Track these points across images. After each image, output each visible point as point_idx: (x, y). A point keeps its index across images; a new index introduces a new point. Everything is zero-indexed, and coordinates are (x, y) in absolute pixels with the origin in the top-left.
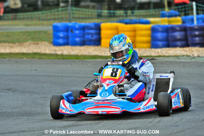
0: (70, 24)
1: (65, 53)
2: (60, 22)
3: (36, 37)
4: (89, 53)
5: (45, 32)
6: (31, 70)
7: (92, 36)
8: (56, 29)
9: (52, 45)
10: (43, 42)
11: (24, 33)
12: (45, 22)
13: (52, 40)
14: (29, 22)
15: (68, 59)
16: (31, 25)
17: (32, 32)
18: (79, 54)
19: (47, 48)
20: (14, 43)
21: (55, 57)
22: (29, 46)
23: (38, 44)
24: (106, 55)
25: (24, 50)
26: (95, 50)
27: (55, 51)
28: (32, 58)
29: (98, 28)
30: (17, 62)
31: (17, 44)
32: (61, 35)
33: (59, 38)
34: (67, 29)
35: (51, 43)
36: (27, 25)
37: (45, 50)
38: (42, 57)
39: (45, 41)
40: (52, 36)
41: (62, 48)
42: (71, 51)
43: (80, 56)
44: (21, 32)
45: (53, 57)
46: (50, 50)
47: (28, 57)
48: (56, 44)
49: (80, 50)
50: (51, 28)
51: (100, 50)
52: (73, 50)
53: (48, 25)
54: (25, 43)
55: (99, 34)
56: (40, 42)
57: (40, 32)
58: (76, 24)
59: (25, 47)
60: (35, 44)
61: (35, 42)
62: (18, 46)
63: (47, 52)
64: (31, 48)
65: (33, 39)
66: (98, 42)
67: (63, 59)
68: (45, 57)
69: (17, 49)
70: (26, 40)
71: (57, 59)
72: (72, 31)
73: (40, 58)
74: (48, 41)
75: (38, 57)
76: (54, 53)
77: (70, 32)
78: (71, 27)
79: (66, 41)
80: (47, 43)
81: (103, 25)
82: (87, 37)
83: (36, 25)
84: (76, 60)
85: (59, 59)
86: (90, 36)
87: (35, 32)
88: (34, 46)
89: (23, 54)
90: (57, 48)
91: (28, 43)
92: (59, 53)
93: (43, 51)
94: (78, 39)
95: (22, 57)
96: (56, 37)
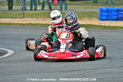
0: (110, 8)
1: (107, 25)
3: (90, 15)
4: (120, 25)
5: (95, 12)
8: (102, 11)
9: (99, 20)
10: (94, 18)
11: (83, 13)
13: (99, 17)
14: (86, 6)
15: (108, 29)
16: (87, 8)
17: (88, 12)
18: (115, 26)
19: (96, 22)
21: (100, 27)
22: (85, 21)
23: (91, 19)
25: (83, 23)
27: (101, 23)
32: (104, 14)
33: (103, 16)
34: (108, 11)
35: (99, 19)
36: (85, 8)
37: (95, 23)
38: (92, 27)
39: (95, 18)
40: (99, 15)
41: (105, 22)
42: (110, 24)
43: (115, 27)
45: (99, 27)
46: (98, 23)
48: (101, 20)
49: (115, 24)
50: (99, 10)
52: (111, 24)
53: (97, 8)
54: (83, 19)
56: (92, 18)
57: (93, 12)
58: (113, 8)
59: (84, 21)
60: (89, 19)
61: (89, 18)
63: (96, 24)
64: (87, 21)
65: (88, 16)
67: (105, 28)
68: (94, 27)
70: (84, 17)
71: (101, 28)
72: (111, 12)
73: (91, 28)
74: (97, 18)
75: (90, 27)
76: (100, 25)
77: (110, 13)
78: (110, 9)
79: (107, 18)
80: (96, 19)
82: (119, 16)
83: (90, 8)
84: (113, 29)
85: (103, 28)
86: (121, 15)
87: (90, 12)
88: (89, 20)
89: (82, 25)
90: (102, 22)
91: (85, 19)
92: (103, 25)
93: (94, 24)
94: (114, 17)
96: (101, 15)
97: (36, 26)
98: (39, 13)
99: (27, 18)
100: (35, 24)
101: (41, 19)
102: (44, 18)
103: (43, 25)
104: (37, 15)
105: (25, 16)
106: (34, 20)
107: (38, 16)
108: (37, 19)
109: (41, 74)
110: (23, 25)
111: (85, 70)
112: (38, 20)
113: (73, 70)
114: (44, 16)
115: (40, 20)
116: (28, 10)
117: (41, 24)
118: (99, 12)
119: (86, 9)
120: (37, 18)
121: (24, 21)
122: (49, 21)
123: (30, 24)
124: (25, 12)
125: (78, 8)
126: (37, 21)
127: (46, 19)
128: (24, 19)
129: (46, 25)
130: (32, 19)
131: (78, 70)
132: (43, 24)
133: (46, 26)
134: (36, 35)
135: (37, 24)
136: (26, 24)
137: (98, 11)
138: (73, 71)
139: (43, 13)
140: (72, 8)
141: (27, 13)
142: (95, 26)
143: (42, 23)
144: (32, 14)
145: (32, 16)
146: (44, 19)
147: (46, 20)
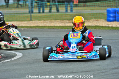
0: (117, 9)
1: (114, 26)
2: (111, 8)
3: (97, 17)
5: (102, 14)
8: (108, 12)
9: (106, 21)
10: (101, 20)
11: (90, 14)
12: (102, 8)
13: (106, 18)
14: (93, 8)
15: (115, 29)
16: (94, 10)
17: (95, 14)
19: (103, 23)
21: (108, 28)
23: (98, 20)
25: (90, 24)
27: (108, 24)
28: (94, 29)
32: (112, 15)
33: (110, 17)
34: (115, 12)
35: (106, 20)
36: (92, 10)
37: (102, 24)
38: (100, 28)
39: (102, 19)
40: (106, 16)
41: (112, 23)
42: (117, 25)
44: (88, 14)
45: (106, 28)
46: (105, 24)
47: (92, 28)
48: (109, 21)
50: (106, 11)
53: (104, 9)
54: (90, 20)
56: (99, 20)
57: (100, 13)
59: (91, 22)
60: (96, 20)
61: (97, 20)
62: (86, 22)
63: (103, 25)
64: (94, 23)
65: (95, 18)
67: (113, 29)
68: (102, 28)
70: (91, 18)
71: (109, 29)
72: (118, 13)
73: (99, 29)
74: (104, 19)
75: (98, 28)
76: (107, 26)
79: (114, 19)
80: (103, 20)
83: (97, 9)
85: (110, 29)
87: (97, 14)
90: (109, 23)
91: (92, 20)
92: (110, 26)
93: (101, 25)
96: (109, 16)
97: (44, 29)
98: (46, 15)
99: (34, 20)
100: (42, 26)
101: (49, 21)
102: (52, 20)
103: (51, 28)
104: (44, 17)
105: (32, 19)
106: (41, 23)
107: (45, 19)
108: (44, 22)
110: (31, 27)
111: (94, 71)
112: (46, 22)
113: (82, 71)
114: (51, 19)
115: (48, 22)
116: (35, 13)
117: (49, 26)
118: (106, 13)
119: (93, 11)
120: (45, 20)
121: (32, 24)
122: (56, 23)
123: (37, 26)
124: (32, 15)
125: (85, 10)
126: (45, 24)
127: (53, 21)
128: (31, 22)
129: (54, 27)
130: (39, 21)
131: (88, 71)
132: (50, 26)
133: (53, 28)
134: (44, 38)
135: (44, 26)
136: (34, 27)
139: (50, 16)
140: (79, 10)
141: (34, 16)
142: (102, 27)
143: (50, 25)
144: (39, 17)
145: (39, 19)
146: (51, 21)
147: (53, 22)
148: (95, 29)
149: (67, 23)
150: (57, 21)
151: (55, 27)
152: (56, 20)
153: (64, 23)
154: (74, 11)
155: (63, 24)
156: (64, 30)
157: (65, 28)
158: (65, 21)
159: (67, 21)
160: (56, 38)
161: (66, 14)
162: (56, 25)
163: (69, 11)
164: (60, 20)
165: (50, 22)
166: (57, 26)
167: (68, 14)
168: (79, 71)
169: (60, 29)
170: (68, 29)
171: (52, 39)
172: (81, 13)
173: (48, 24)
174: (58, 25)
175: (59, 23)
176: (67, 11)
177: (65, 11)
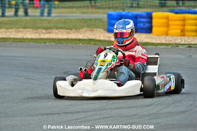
0: (124, 13)
2: (114, 11)
3: (91, 24)
4: (140, 40)
5: (100, 20)
6: (86, 55)
7: (144, 25)
8: (110, 17)
9: (106, 32)
10: (98, 29)
11: (81, 20)
12: (101, 11)
13: (106, 27)
14: (86, 10)
16: (87, 13)
17: (88, 19)
19: (101, 35)
20: (71, 29)
22: (84, 33)
23: (93, 30)
24: (156, 42)
25: (80, 36)
26: (147, 38)
27: (109, 37)
29: (150, 17)
30: (73, 47)
31: (74, 30)
33: (113, 25)
35: (106, 30)
36: (84, 13)
37: (100, 37)
38: (97, 43)
40: (106, 23)
44: (78, 19)
45: (107, 44)
46: (104, 37)
47: (83, 42)
48: (110, 31)
50: (106, 16)
51: (151, 38)
53: (103, 13)
54: (81, 30)
55: (151, 22)
56: (95, 29)
57: (96, 19)
58: (129, 12)
59: (81, 33)
60: (90, 31)
61: (91, 29)
62: (74, 32)
63: (102, 38)
64: (86, 34)
65: (88, 26)
66: (149, 30)
68: (99, 44)
69: (73, 36)
70: (82, 27)
73: (95, 44)
74: (103, 29)
75: (93, 43)
76: (108, 39)
78: (124, 15)
80: (101, 30)
81: (154, 14)
82: (139, 25)
83: (92, 13)
86: (142, 24)
87: (91, 20)
88: (90, 33)
89: (79, 40)
90: (111, 35)
91: (84, 30)
93: (98, 38)
95: (78, 42)
96: (110, 24)
97: (6, 42)
98: (9, 21)
100: (3, 38)
101: (13, 30)
102: (19, 28)
103: (17, 41)
104: (6, 24)
106: (2, 32)
107: (8, 26)
109: (16, 118)
111: (87, 112)
112: (9, 32)
113: (67, 111)
114: (18, 26)
115: (12, 32)
117: (14, 39)
118: (106, 19)
119: (85, 15)
120: (7, 29)
122: (26, 34)
125: (72, 13)
126: (7, 34)
127: (21, 30)
129: (22, 40)
131: (76, 112)
132: (17, 39)
133: (21, 42)
135: (7, 39)
137: (104, 17)
138: (67, 113)
139: (17, 21)
140: (62, 13)
142: (100, 41)
143: (15, 37)
146: (18, 30)
147: (21, 32)
148: (89, 45)
149: (43, 33)
150: (27, 30)
151: (24, 41)
152: (25, 28)
153: (39, 34)
154: (53, 15)
155: (37, 35)
156: (38, 45)
157: (40, 42)
158: (40, 30)
159: (44, 31)
160: (26, 57)
161: (41, 20)
162: (25, 37)
163: (46, 14)
164: (33, 28)
165: (16, 31)
166: (27, 39)
167: (45, 20)
168: (62, 112)
169: (32, 43)
170: (45, 43)
171: (18, 59)
172: (65, 18)
173: (12, 34)
174: (29, 36)
175: (30, 34)
176: (42, 14)
177: (38, 14)
